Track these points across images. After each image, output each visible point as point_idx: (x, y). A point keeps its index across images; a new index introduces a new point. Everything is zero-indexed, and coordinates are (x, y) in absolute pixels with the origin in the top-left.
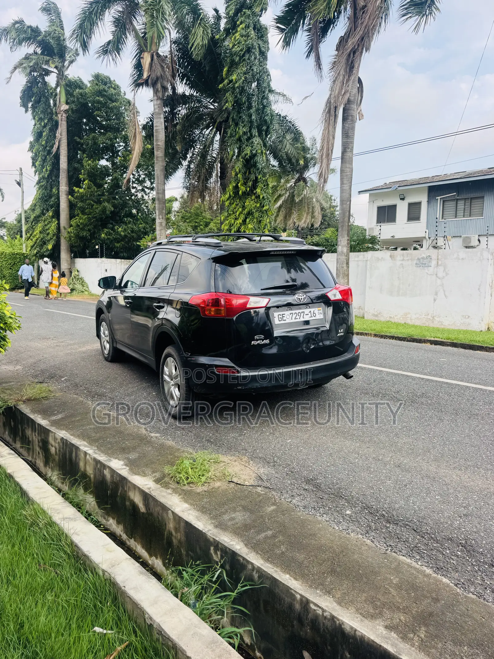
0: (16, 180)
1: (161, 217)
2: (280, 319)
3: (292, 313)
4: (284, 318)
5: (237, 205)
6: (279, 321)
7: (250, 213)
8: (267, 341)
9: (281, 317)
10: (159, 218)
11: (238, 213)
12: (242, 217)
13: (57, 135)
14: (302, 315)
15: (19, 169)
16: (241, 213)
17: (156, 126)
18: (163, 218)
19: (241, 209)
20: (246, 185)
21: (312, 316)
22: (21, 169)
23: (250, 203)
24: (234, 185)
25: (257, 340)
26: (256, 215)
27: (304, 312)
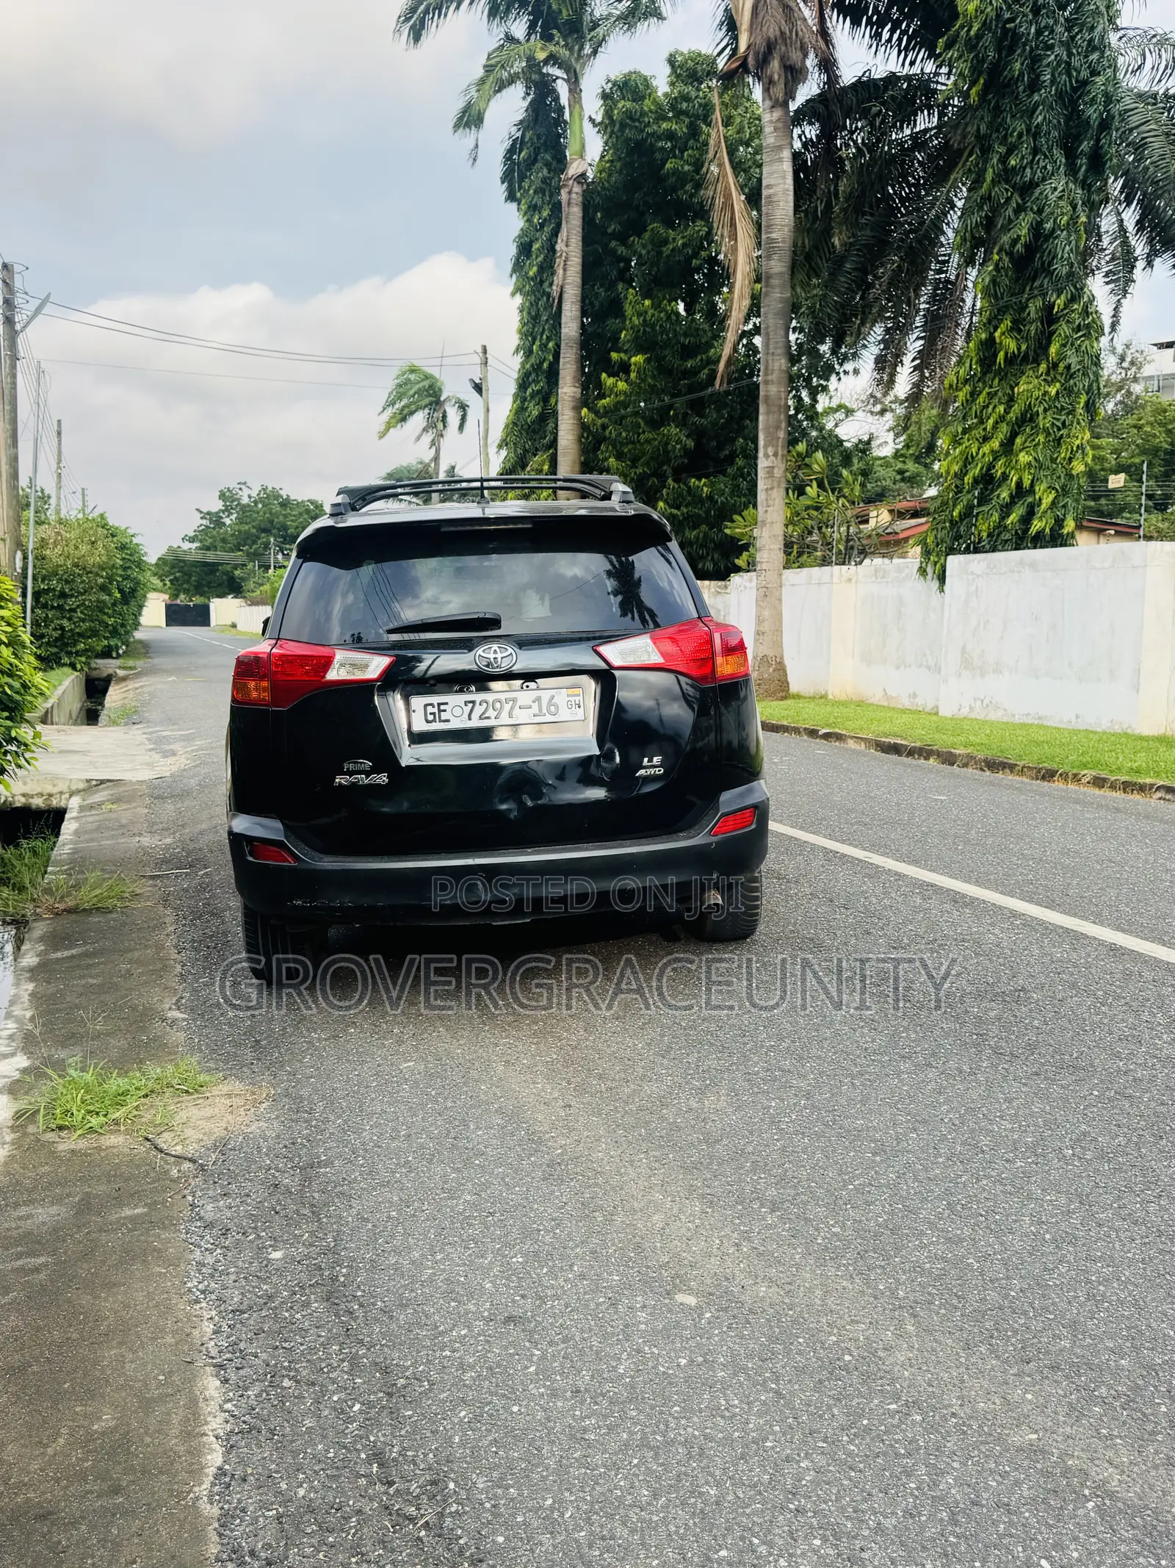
0: (472, 380)
1: (770, 451)
2: (430, 718)
3: (473, 702)
4: (444, 716)
5: (991, 396)
6: (428, 721)
7: (1027, 418)
8: (383, 779)
9: (436, 710)
10: (766, 456)
11: (991, 421)
12: (1004, 429)
13: (558, 247)
14: (507, 707)
15: (480, 350)
16: (1002, 419)
17: (769, 187)
18: (775, 455)
19: (1001, 409)
20: (1020, 331)
21: (544, 711)
22: (485, 350)
23: (1029, 386)
24: (983, 336)
25: (351, 773)
26: (1045, 421)
27: (514, 700)
